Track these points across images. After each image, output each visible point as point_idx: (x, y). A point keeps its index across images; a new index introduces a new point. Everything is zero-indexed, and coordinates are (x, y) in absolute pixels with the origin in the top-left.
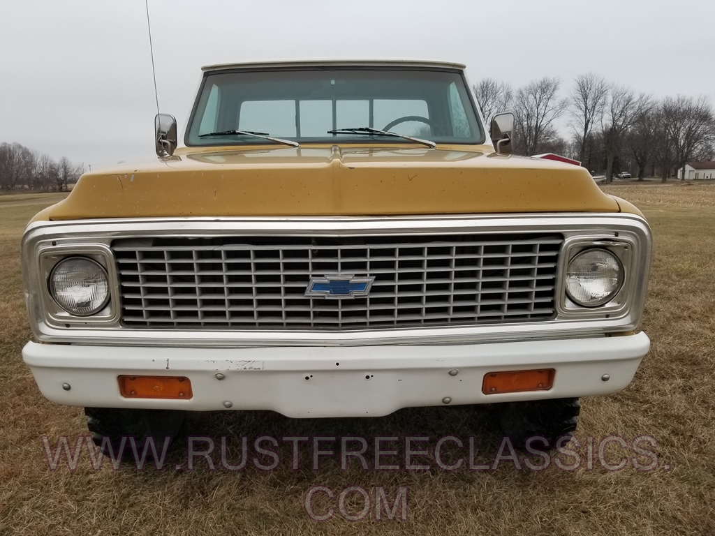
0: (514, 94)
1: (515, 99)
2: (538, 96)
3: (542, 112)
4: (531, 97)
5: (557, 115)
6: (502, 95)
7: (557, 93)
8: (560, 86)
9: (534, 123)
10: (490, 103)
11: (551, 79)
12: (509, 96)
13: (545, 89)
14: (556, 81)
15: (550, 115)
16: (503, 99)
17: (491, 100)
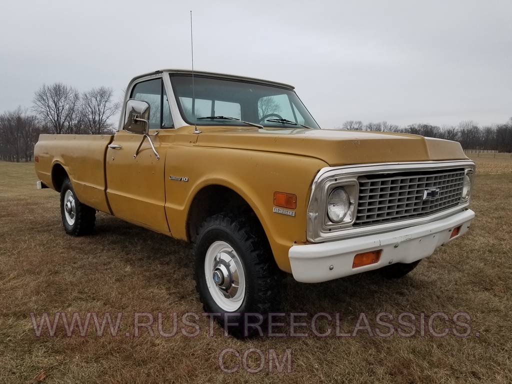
0: (81, 96)
1: (81, 100)
2: (98, 99)
3: (102, 111)
4: (94, 100)
5: (113, 113)
6: (71, 96)
7: (111, 98)
8: (113, 93)
9: (97, 118)
10: (62, 101)
11: (107, 88)
12: (76, 97)
13: (103, 95)
14: (110, 90)
15: (108, 113)
16: (72, 99)
17: (63, 98)
